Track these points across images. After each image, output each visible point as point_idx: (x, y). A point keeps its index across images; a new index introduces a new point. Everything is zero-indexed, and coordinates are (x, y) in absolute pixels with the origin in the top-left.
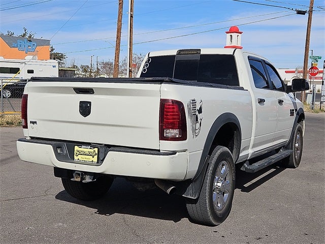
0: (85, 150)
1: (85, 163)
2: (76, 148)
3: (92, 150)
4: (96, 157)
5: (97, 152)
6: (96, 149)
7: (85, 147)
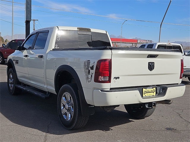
0: (149, 90)
1: (149, 97)
2: (144, 90)
3: (153, 89)
4: (155, 92)
5: (155, 90)
6: (155, 88)
7: (149, 88)
